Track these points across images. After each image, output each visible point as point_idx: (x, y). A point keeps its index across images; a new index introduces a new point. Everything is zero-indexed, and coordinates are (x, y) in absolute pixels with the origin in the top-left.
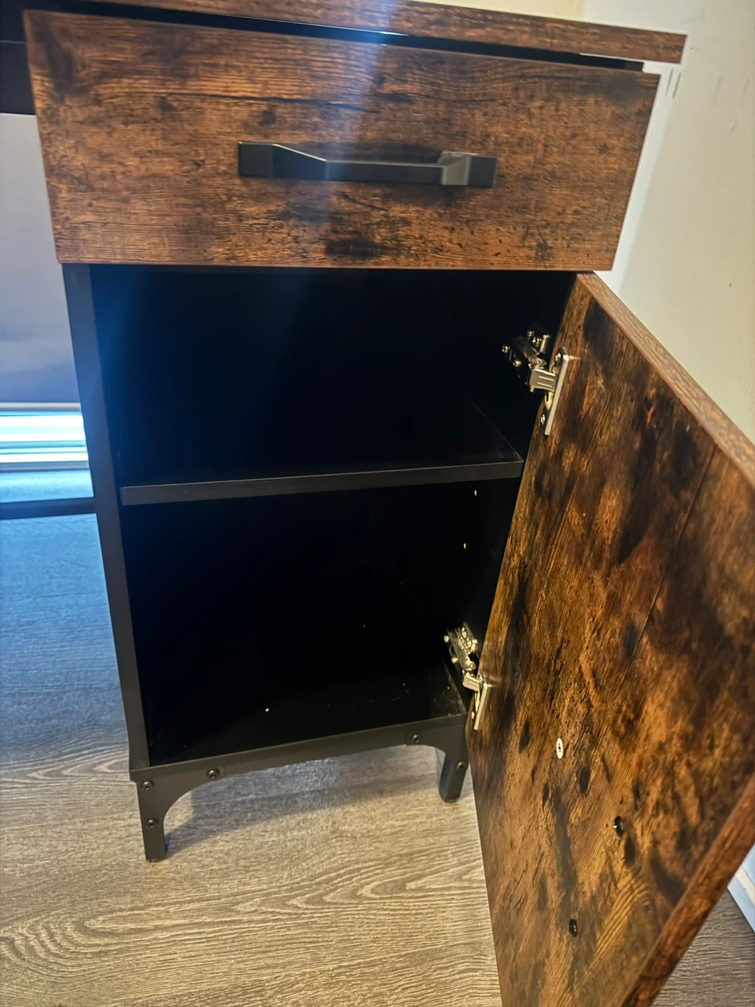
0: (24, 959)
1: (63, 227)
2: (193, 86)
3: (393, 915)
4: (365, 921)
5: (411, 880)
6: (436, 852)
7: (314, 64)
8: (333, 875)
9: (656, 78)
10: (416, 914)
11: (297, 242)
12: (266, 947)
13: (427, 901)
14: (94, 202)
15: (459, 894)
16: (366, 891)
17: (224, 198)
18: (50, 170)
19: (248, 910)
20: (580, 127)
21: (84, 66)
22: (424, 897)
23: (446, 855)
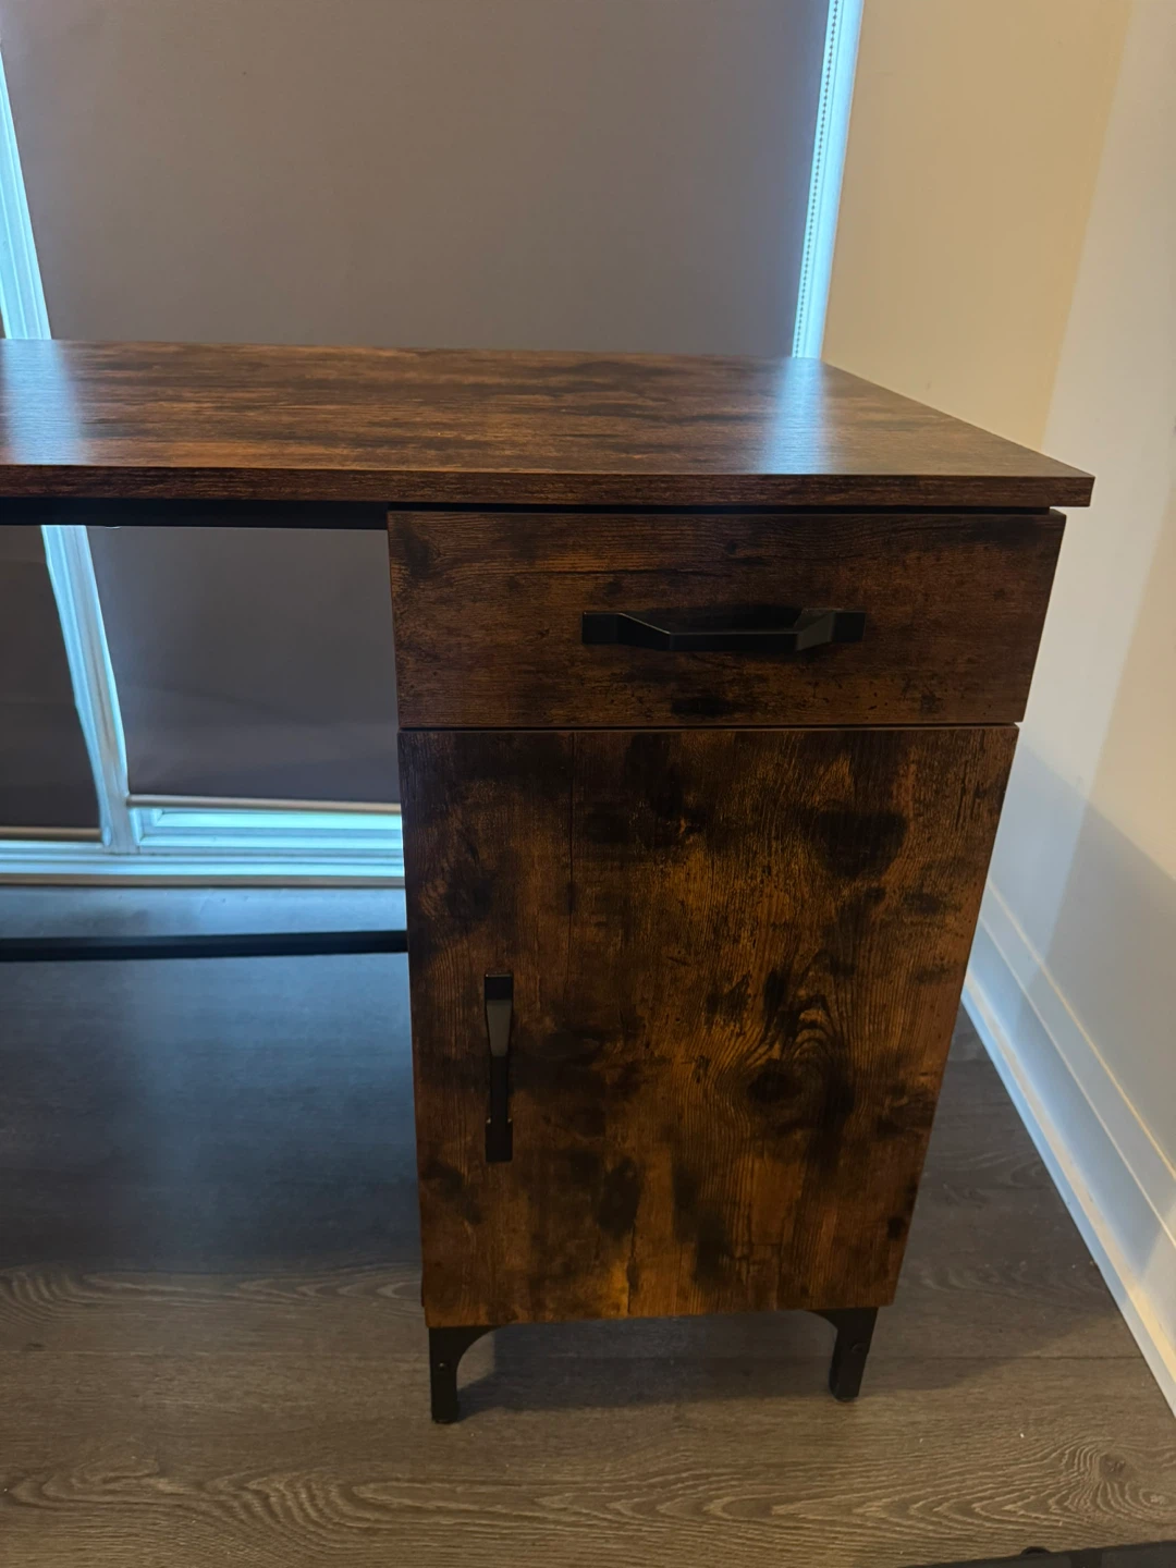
0: (279, 1522)
1: (408, 695)
2: (540, 565)
3: (750, 1546)
4: (711, 1547)
5: (779, 1502)
6: (818, 1468)
7: (663, 537)
8: (672, 1477)
9: (1063, 518)
10: (781, 1550)
11: (641, 702)
12: (575, 1559)
13: (800, 1535)
14: (439, 671)
15: (846, 1533)
16: (715, 1507)
17: (567, 663)
18: (399, 645)
19: (556, 1506)
20: (968, 574)
21: (439, 555)
22: (795, 1528)
23: (832, 1475)
